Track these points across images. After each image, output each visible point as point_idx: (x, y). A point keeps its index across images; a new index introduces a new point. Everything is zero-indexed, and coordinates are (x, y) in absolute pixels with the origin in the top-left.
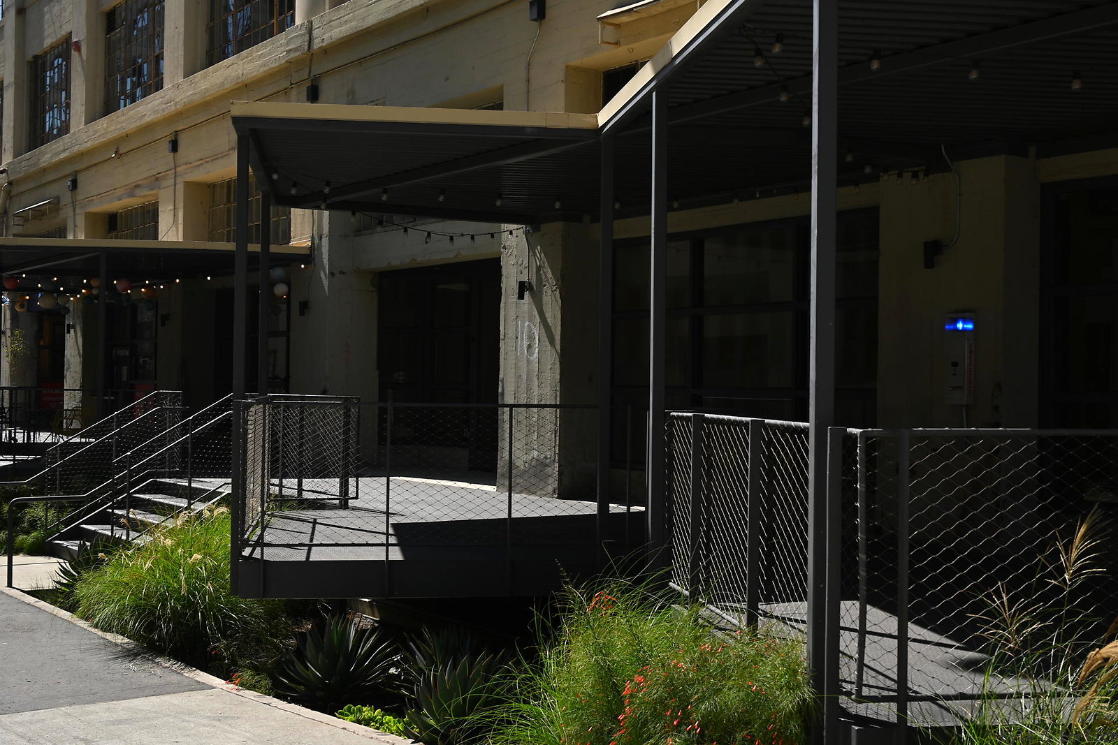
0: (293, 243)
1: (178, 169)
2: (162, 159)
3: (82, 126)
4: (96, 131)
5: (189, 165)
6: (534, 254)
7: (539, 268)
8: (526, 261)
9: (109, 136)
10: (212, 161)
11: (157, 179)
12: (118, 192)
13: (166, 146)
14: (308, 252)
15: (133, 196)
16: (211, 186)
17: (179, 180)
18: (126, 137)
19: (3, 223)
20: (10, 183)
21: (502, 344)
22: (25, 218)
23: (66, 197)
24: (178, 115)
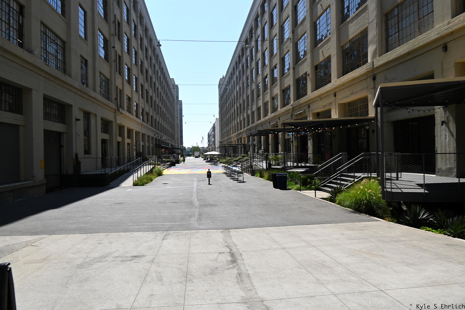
0: (369, 116)
1: (336, 101)
2: (332, 98)
3: (310, 93)
4: (314, 94)
5: (339, 99)
6: (446, 113)
7: (448, 117)
8: (443, 116)
9: (318, 95)
10: (346, 98)
11: (331, 104)
12: (320, 108)
13: (333, 95)
14: (374, 118)
15: (324, 108)
16: (344, 104)
17: (337, 103)
18: (322, 95)
19: (291, 117)
20: (293, 108)
21: (436, 138)
22: (297, 115)
23: (307, 110)
24: (336, 88)
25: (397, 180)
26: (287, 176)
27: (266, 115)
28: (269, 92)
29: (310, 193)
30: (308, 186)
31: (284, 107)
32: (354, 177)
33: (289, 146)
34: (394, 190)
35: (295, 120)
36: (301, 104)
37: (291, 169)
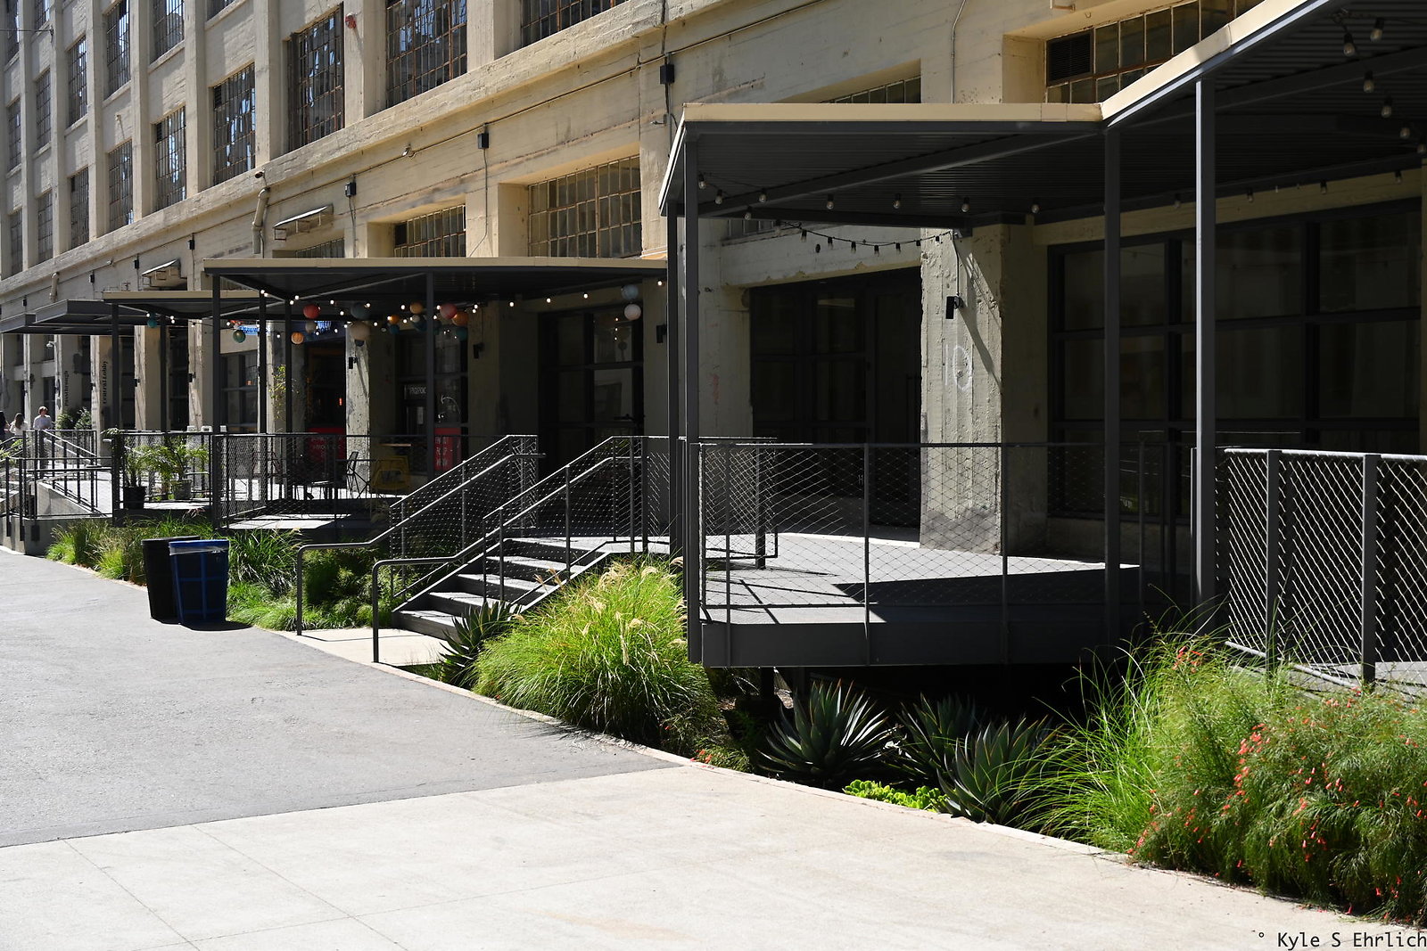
0: (645, 255)
1: (490, 169)
2: (471, 155)
3: (361, 119)
4: (381, 125)
5: (504, 164)
6: (965, 263)
7: (971, 281)
8: (954, 274)
9: (399, 131)
10: (535, 157)
11: (462, 181)
12: (411, 198)
13: (474, 140)
14: (665, 266)
15: (432, 202)
16: (530, 188)
17: (490, 181)
18: (420, 131)
19: (258, 237)
20: (268, 189)
21: (924, 373)
22: (289, 231)
23: (343, 205)
24: (490, 103)
25: (761, 565)
26: (225, 554)
27: (117, 215)
28: (136, 96)
29: (351, 643)
30: (340, 607)
31: (217, 180)
32: (567, 556)
33: (243, 394)
34: (739, 618)
35: (278, 254)
36: (312, 172)
37: (251, 516)
